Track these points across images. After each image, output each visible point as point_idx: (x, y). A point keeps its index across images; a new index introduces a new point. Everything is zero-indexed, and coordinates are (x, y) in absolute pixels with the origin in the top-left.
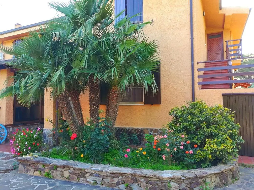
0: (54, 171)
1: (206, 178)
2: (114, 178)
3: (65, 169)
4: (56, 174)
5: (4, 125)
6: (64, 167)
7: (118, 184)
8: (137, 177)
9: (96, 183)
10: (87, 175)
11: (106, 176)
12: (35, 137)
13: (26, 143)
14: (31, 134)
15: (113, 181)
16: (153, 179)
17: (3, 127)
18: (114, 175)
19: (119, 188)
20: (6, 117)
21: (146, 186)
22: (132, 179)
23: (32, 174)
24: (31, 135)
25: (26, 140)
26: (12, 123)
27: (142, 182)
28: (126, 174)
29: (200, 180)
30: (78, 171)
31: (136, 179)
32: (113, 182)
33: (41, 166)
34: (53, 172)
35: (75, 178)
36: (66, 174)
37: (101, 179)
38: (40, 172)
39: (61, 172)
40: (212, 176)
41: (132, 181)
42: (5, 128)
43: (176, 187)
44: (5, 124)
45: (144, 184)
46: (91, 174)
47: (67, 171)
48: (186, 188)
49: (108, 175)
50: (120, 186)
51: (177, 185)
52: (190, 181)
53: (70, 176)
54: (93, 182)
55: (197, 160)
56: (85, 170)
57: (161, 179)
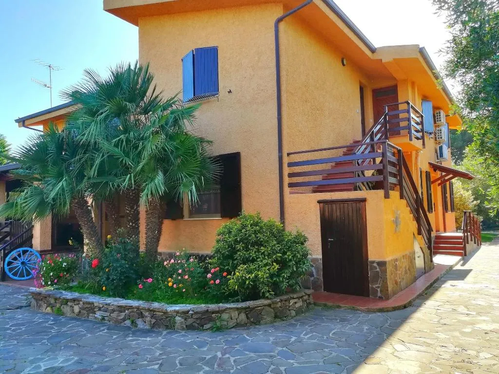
0: (65, 306)
1: (223, 313)
2: (121, 312)
3: (76, 302)
4: (66, 309)
5: (37, 251)
6: (74, 300)
7: (124, 320)
8: (142, 311)
9: (103, 319)
10: (96, 310)
11: (113, 311)
12: (64, 266)
13: (51, 274)
14: (59, 261)
15: (119, 316)
16: (158, 313)
17: (37, 254)
18: (121, 309)
19: (125, 324)
20: (40, 239)
21: (150, 321)
22: (137, 313)
23: (44, 310)
24: (59, 264)
25: (52, 270)
26: (50, 249)
27: (146, 317)
28: (131, 307)
29: (213, 315)
30: (87, 306)
31: (142, 313)
32: (120, 318)
33: (52, 301)
34: (64, 308)
35: (85, 314)
36: (77, 309)
37: (109, 314)
38: (52, 308)
39: (71, 306)
40: (231, 310)
41: (137, 315)
42: (39, 255)
43: (181, 323)
44: (39, 249)
45: (148, 319)
46: (100, 309)
47: (77, 306)
48: (194, 324)
49: (115, 309)
50: (126, 322)
51: (183, 320)
52: (199, 315)
53: (80, 312)
54: (100, 317)
55: (225, 293)
56: (93, 303)
57: (166, 313)
